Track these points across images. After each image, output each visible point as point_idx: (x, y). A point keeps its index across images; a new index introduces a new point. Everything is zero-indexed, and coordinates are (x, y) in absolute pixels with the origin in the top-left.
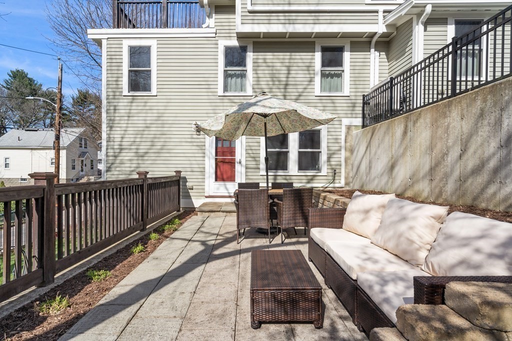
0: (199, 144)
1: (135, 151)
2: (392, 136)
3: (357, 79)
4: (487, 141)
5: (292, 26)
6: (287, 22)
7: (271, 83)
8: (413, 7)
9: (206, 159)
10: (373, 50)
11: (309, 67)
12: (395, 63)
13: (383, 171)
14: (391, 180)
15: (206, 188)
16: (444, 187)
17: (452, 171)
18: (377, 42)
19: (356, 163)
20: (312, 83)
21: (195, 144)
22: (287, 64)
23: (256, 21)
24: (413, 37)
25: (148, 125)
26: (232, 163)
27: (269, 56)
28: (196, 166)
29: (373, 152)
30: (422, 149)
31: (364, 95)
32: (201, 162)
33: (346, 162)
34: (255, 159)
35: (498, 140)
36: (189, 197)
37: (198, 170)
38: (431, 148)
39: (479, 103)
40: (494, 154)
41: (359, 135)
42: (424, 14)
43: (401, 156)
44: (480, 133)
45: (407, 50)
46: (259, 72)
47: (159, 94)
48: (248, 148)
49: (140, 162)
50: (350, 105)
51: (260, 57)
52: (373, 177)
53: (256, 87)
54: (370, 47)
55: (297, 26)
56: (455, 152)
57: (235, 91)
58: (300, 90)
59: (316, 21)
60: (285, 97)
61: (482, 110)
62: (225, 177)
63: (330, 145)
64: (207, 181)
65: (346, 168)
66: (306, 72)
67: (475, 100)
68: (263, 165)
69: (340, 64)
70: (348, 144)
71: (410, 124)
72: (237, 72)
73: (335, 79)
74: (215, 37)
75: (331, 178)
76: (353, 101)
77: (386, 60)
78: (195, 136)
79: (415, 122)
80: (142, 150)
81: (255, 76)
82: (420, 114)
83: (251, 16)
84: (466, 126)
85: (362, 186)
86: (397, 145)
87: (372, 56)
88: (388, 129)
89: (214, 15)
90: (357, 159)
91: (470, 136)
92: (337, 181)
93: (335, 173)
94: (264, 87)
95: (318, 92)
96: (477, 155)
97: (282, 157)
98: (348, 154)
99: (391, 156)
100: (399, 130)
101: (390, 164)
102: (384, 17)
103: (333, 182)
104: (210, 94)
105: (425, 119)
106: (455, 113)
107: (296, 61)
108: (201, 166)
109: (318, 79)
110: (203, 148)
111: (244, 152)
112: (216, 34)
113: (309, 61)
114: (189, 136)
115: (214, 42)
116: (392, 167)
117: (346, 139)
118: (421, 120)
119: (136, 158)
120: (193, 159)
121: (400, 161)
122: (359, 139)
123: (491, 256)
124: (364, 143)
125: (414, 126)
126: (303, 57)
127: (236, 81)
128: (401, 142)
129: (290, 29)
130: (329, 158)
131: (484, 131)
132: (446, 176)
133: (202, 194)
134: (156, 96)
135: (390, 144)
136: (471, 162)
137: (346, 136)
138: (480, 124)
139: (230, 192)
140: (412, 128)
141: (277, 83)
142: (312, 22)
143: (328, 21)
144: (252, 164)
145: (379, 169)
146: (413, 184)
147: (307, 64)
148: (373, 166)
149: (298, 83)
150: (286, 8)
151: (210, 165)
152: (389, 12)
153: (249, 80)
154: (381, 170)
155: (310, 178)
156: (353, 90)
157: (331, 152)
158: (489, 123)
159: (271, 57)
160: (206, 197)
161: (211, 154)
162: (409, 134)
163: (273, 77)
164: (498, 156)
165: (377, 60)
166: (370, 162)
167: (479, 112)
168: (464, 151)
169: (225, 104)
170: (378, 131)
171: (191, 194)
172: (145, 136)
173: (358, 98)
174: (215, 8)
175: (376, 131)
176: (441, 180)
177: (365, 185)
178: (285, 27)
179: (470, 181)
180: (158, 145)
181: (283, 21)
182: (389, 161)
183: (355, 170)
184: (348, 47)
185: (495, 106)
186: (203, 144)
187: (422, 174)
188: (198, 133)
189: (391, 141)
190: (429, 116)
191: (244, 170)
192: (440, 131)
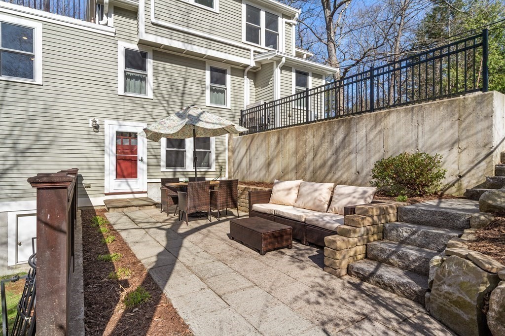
0: (98, 141)
1: (11, 145)
2: (268, 143)
3: (236, 97)
4: (326, 150)
5: (190, 45)
6: (186, 41)
7: (170, 90)
8: (276, 56)
9: (106, 156)
10: (246, 77)
11: (201, 82)
12: (260, 89)
13: (261, 166)
14: (268, 174)
15: (106, 185)
16: (304, 176)
17: (309, 167)
18: (248, 71)
19: (237, 161)
20: (204, 95)
21: (92, 141)
22: (184, 76)
23: (159, 34)
24: (274, 75)
25: (31, 117)
26: (134, 161)
27: (168, 66)
28: (95, 163)
29: (253, 153)
30: (290, 153)
31: (241, 110)
32: (100, 160)
33: (229, 160)
34: (157, 157)
35: (332, 150)
36: (86, 196)
37: (97, 167)
38: (296, 152)
39: (322, 129)
40: (330, 158)
41: (240, 140)
42: (281, 63)
43: (275, 157)
44: (323, 146)
45: (270, 83)
46: (159, 78)
47: (45, 83)
48: (150, 147)
49: (19, 159)
50: (232, 116)
51: (160, 65)
52: (253, 171)
53: (156, 91)
54: (244, 75)
55: (194, 46)
56: (310, 156)
57: (135, 92)
58: (195, 100)
59: (209, 47)
60: (182, 104)
61: (324, 134)
62: (125, 174)
63: (218, 146)
64: (106, 179)
65: (229, 165)
66: (199, 85)
67: (320, 127)
68: (163, 163)
69: (224, 83)
70: (230, 146)
71: (282, 137)
72: (136, 75)
73: (220, 94)
74: (114, 37)
75: (218, 173)
76: (233, 113)
77: (254, 86)
78: (93, 133)
79: (285, 136)
80: (23, 144)
81: (155, 81)
82: (288, 131)
83: (154, 28)
84: (316, 141)
85: (243, 178)
86: (272, 149)
87: (245, 81)
88: (265, 138)
89: (113, 15)
90: (238, 158)
91: (319, 147)
92: (223, 176)
93: (221, 169)
94: (164, 92)
95: (208, 103)
96: (322, 158)
97: (180, 155)
98: (230, 154)
99: (267, 157)
100: (273, 140)
101: (267, 162)
102: (254, 55)
103: (220, 176)
104: (110, 92)
105: (291, 134)
106: (310, 134)
107: (191, 74)
108: (100, 163)
109: (208, 92)
110: (102, 145)
111: (146, 150)
112: (115, 34)
113: (201, 76)
114: (86, 133)
115: (113, 42)
116: (269, 164)
117: (228, 143)
118: (289, 135)
119: (12, 154)
120: (91, 156)
121: (275, 160)
122: (239, 144)
123: (359, 198)
124: (244, 146)
125: (284, 138)
126: (197, 72)
127: (135, 83)
128: (275, 148)
129: (189, 48)
130: (217, 157)
131: (326, 145)
132: (306, 170)
133: (102, 192)
134: (42, 85)
135: (267, 148)
136: (319, 161)
137: (229, 140)
138: (323, 141)
139: (132, 188)
140: (283, 139)
141: (175, 91)
142: (205, 46)
143: (218, 49)
144: (153, 161)
145: (258, 166)
146: (284, 175)
147: (200, 79)
148: (253, 164)
149: (193, 93)
150: (186, 30)
151: (110, 162)
152: (260, 53)
153: (150, 84)
154: (260, 166)
155: (203, 173)
156: (233, 105)
157: (218, 152)
158: (328, 141)
159: (170, 67)
160: (106, 194)
161: (112, 151)
162: (281, 142)
163: (172, 85)
164: (332, 159)
165: (249, 85)
166: (250, 160)
167: (322, 134)
168: (315, 155)
169: (126, 104)
170: (257, 139)
171: (88, 193)
172: (26, 129)
173: (237, 111)
174: (114, 8)
175: (255, 138)
176: (302, 173)
177: (246, 178)
178: (184, 45)
179: (318, 172)
180: (46, 140)
181: (183, 40)
182: (266, 160)
183: (236, 166)
184: (229, 71)
185: (330, 132)
186: (102, 141)
187: (290, 168)
188: (95, 130)
189: (267, 146)
190: (294, 133)
191: (145, 167)
192: (301, 143)
